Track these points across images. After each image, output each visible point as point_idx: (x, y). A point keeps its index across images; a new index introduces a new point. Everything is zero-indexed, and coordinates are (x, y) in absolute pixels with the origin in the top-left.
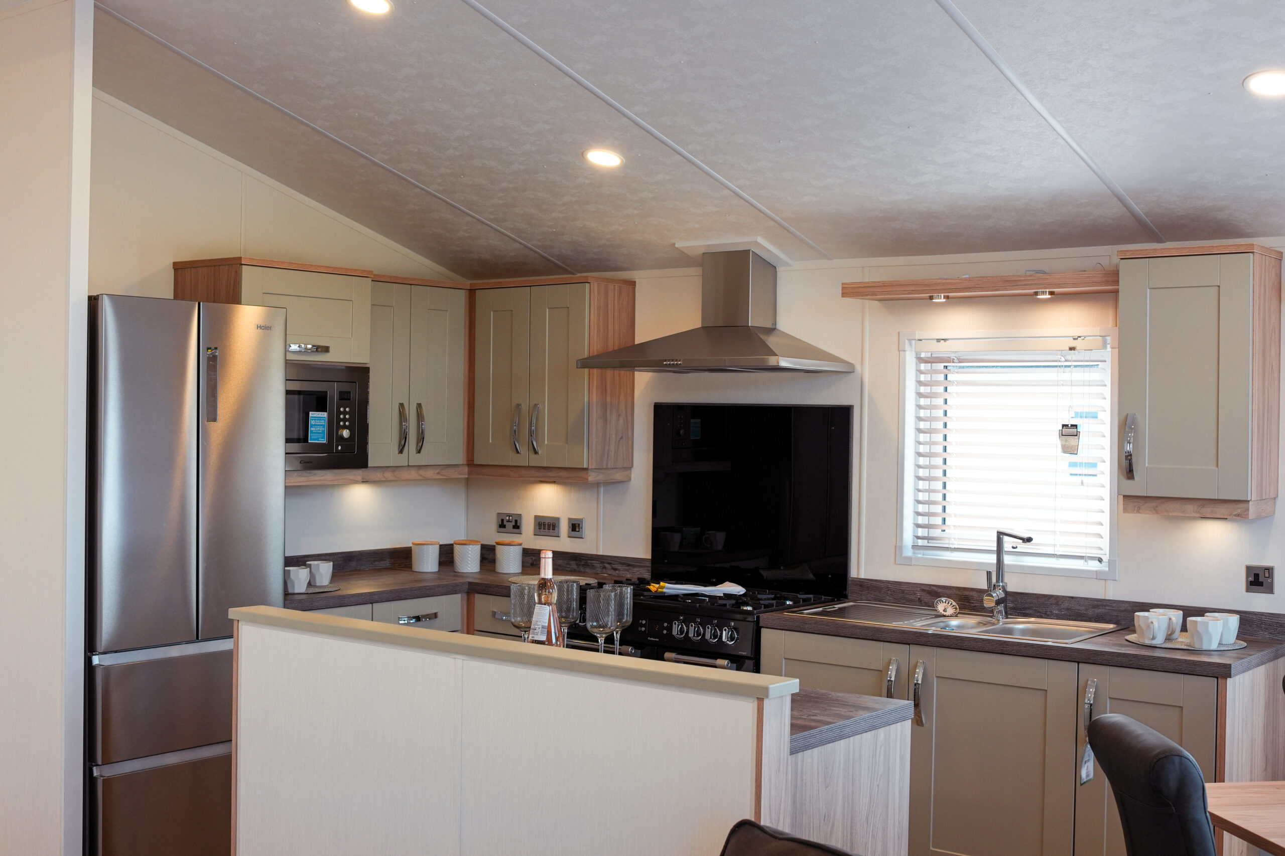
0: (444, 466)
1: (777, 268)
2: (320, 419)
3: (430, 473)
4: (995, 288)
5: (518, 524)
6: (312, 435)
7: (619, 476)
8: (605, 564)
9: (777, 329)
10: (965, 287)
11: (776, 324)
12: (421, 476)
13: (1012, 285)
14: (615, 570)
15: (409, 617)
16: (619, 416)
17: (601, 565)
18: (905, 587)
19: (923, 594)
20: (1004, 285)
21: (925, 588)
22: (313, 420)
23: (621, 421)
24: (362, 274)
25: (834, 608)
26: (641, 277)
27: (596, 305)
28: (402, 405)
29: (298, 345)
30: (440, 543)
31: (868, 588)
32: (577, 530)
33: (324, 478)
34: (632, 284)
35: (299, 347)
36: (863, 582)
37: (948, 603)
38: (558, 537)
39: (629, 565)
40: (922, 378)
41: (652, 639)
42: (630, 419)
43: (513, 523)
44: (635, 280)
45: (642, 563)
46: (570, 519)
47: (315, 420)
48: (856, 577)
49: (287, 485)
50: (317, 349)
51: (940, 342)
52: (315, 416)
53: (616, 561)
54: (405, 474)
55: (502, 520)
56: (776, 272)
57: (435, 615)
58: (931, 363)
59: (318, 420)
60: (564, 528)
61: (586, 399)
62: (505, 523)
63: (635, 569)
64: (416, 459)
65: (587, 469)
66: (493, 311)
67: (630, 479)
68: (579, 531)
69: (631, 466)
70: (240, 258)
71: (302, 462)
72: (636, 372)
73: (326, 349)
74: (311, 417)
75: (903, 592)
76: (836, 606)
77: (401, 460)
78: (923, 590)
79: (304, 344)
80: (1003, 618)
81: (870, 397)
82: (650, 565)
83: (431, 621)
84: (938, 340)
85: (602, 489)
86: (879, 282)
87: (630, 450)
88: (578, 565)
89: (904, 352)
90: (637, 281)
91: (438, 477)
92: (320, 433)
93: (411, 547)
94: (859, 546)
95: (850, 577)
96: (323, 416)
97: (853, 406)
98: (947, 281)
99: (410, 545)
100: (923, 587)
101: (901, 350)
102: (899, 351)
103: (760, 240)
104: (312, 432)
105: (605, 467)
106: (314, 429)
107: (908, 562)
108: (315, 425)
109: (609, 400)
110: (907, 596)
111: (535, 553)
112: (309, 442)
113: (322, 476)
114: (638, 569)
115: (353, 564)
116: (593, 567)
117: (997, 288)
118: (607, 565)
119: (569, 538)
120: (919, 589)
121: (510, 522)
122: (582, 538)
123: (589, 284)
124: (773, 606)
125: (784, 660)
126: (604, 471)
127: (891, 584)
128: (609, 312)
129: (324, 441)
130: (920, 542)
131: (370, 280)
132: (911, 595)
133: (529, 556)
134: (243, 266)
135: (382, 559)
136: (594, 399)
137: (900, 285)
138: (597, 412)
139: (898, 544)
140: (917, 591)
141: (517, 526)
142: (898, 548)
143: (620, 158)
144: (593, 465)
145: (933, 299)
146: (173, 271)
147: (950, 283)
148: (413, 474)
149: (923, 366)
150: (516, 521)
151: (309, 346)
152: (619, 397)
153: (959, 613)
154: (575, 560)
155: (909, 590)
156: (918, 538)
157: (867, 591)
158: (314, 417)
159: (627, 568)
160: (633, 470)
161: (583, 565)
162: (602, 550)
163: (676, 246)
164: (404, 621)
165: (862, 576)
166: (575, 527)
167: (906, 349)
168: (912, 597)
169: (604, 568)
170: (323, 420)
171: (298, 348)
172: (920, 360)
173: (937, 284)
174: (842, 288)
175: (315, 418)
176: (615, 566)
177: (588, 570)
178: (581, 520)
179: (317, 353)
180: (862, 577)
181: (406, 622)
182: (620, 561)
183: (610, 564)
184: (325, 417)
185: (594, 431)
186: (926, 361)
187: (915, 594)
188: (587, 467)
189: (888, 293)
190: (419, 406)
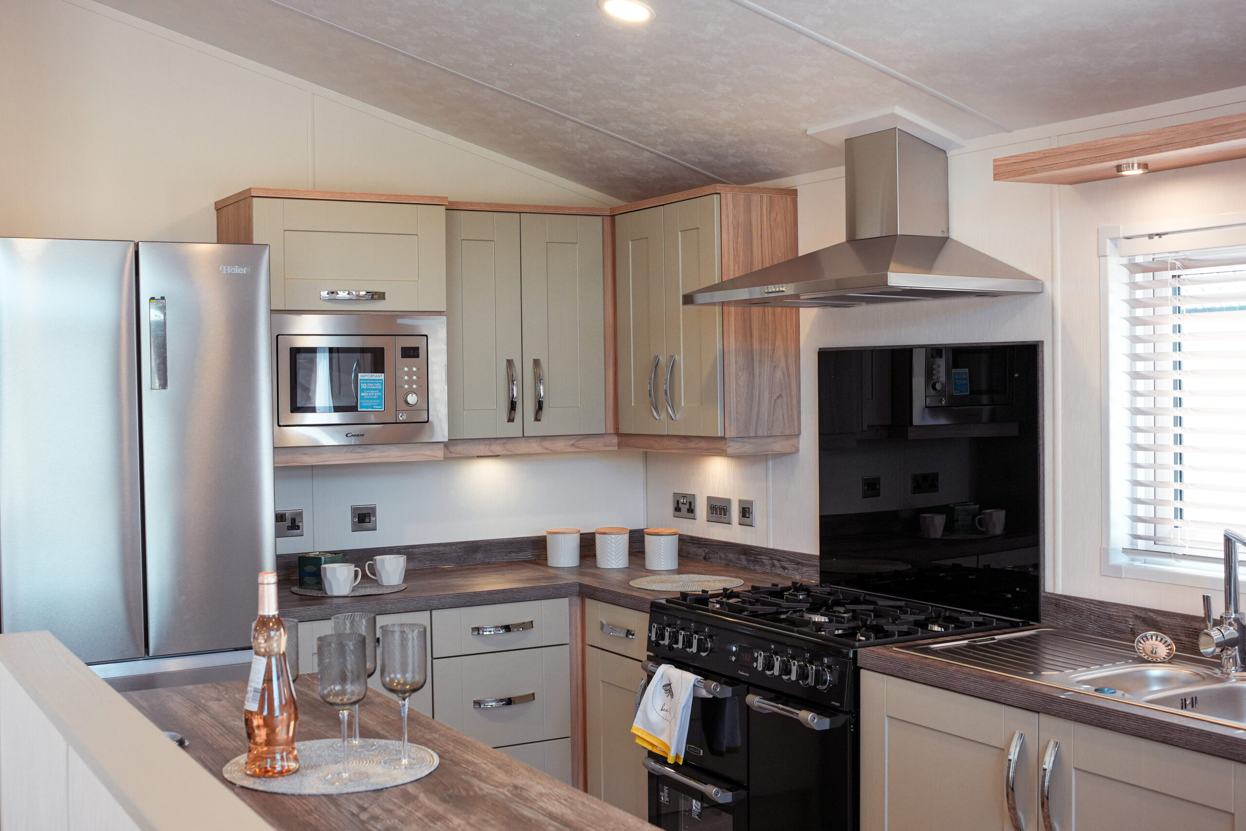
0: (581, 437)
1: (947, 152)
2: (374, 381)
3: (559, 445)
4: (1195, 141)
5: (692, 508)
6: (361, 401)
7: (778, 446)
8: (774, 561)
9: (951, 239)
10: (1153, 145)
11: (948, 231)
12: (546, 449)
13: (1221, 132)
14: (784, 568)
15: (496, 627)
16: (775, 367)
17: (770, 562)
18: (1112, 611)
19: (1138, 622)
20: (1208, 135)
21: (1139, 614)
22: (363, 383)
23: (779, 374)
24: (432, 203)
25: (994, 639)
26: (799, 181)
27: (731, 224)
28: (510, 363)
29: (347, 292)
30: (581, 532)
31: (1065, 609)
32: (747, 516)
33: (387, 454)
34: (793, 193)
35: (349, 294)
36: (1058, 600)
37: (1161, 640)
38: (730, 524)
39: (798, 563)
40: (1139, 294)
41: (742, 673)
42: (793, 370)
43: (687, 506)
44: (796, 188)
45: (810, 561)
46: (740, 502)
47: (366, 383)
48: (1051, 591)
49: (276, 465)
50: (372, 295)
51: (1153, 238)
52: (367, 378)
53: (784, 558)
54: (522, 447)
55: (678, 502)
56: (947, 158)
57: (531, 624)
58: (1153, 270)
59: (371, 383)
60: (735, 512)
61: (719, 345)
62: (681, 506)
63: (805, 569)
64: (533, 427)
65: (723, 438)
66: (631, 240)
67: (797, 451)
68: (749, 517)
69: (796, 433)
70: (250, 189)
71: (348, 435)
72: (801, 309)
73: (381, 296)
74: (360, 380)
75: (1110, 617)
76: (996, 637)
77: (514, 430)
78: (1136, 617)
79: (356, 291)
80: (1236, 671)
81: (1064, 328)
82: (818, 564)
83: (525, 631)
84: (1151, 236)
85: (770, 463)
86: (1039, 152)
87: (795, 413)
88: (748, 561)
89: (1105, 258)
90: (799, 188)
91: (574, 449)
92: (375, 399)
93: (546, 536)
94: (1054, 549)
95: (1044, 592)
96: (379, 378)
97: (1042, 342)
98: (1129, 139)
99: (544, 534)
100: (1137, 613)
101: (1102, 255)
102: (1099, 257)
103: (899, 111)
104: (362, 398)
105: (752, 434)
106: (366, 394)
107: (1117, 572)
108: (367, 389)
109: (756, 346)
110: (1116, 624)
111: (707, 544)
112: (359, 410)
113: (383, 452)
114: (807, 569)
115: (480, 556)
116: (762, 564)
117: (1198, 141)
118: (776, 562)
119: (740, 526)
120: (1131, 615)
121: (684, 504)
122: (752, 526)
123: (719, 195)
124: (895, 635)
125: (886, 720)
126: (752, 440)
127: (1095, 604)
128: (754, 231)
129: (382, 408)
130: (1141, 545)
131: (444, 208)
132: (1121, 622)
133: (702, 548)
134: (254, 199)
135: (520, 550)
136: (732, 344)
137: (1068, 153)
138: (736, 363)
139: (1103, 546)
140: (1129, 617)
141: (691, 510)
142: (1105, 552)
143: (648, 9)
144: (731, 433)
145: (1122, 171)
146: (215, 212)
147: (1133, 141)
148: (534, 447)
149: (1139, 278)
150: (690, 503)
151: (363, 293)
152: (774, 344)
153: (1175, 656)
154: (745, 554)
155: (1117, 616)
156: (1136, 537)
157: (1064, 614)
158: (364, 380)
159: (796, 567)
160: (801, 437)
161: (753, 561)
162: (771, 544)
163: (808, 133)
164: (490, 631)
165: (1059, 591)
166: (746, 511)
167: (1108, 254)
168: (1122, 626)
169: (773, 565)
170: (379, 383)
171: (348, 296)
172: (1134, 268)
173: (1114, 146)
174: (994, 166)
175: (367, 381)
176: (785, 564)
177: (757, 568)
178: (751, 503)
179: (373, 301)
180: (1058, 593)
181: (492, 633)
182: (789, 557)
183: (779, 560)
184: (382, 379)
185: (732, 387)
186: (1144, 269)
187: (1126, 621)
188: (723, 435)
189: (1050, 167)
190: (537, 363)
